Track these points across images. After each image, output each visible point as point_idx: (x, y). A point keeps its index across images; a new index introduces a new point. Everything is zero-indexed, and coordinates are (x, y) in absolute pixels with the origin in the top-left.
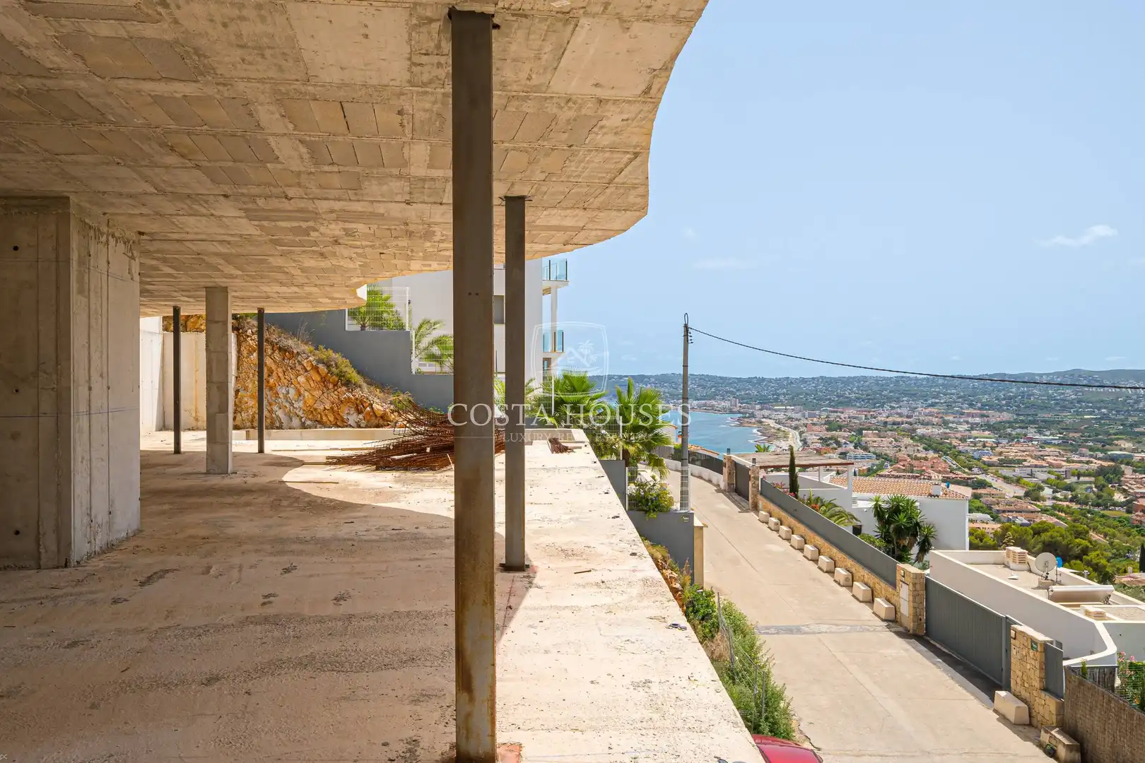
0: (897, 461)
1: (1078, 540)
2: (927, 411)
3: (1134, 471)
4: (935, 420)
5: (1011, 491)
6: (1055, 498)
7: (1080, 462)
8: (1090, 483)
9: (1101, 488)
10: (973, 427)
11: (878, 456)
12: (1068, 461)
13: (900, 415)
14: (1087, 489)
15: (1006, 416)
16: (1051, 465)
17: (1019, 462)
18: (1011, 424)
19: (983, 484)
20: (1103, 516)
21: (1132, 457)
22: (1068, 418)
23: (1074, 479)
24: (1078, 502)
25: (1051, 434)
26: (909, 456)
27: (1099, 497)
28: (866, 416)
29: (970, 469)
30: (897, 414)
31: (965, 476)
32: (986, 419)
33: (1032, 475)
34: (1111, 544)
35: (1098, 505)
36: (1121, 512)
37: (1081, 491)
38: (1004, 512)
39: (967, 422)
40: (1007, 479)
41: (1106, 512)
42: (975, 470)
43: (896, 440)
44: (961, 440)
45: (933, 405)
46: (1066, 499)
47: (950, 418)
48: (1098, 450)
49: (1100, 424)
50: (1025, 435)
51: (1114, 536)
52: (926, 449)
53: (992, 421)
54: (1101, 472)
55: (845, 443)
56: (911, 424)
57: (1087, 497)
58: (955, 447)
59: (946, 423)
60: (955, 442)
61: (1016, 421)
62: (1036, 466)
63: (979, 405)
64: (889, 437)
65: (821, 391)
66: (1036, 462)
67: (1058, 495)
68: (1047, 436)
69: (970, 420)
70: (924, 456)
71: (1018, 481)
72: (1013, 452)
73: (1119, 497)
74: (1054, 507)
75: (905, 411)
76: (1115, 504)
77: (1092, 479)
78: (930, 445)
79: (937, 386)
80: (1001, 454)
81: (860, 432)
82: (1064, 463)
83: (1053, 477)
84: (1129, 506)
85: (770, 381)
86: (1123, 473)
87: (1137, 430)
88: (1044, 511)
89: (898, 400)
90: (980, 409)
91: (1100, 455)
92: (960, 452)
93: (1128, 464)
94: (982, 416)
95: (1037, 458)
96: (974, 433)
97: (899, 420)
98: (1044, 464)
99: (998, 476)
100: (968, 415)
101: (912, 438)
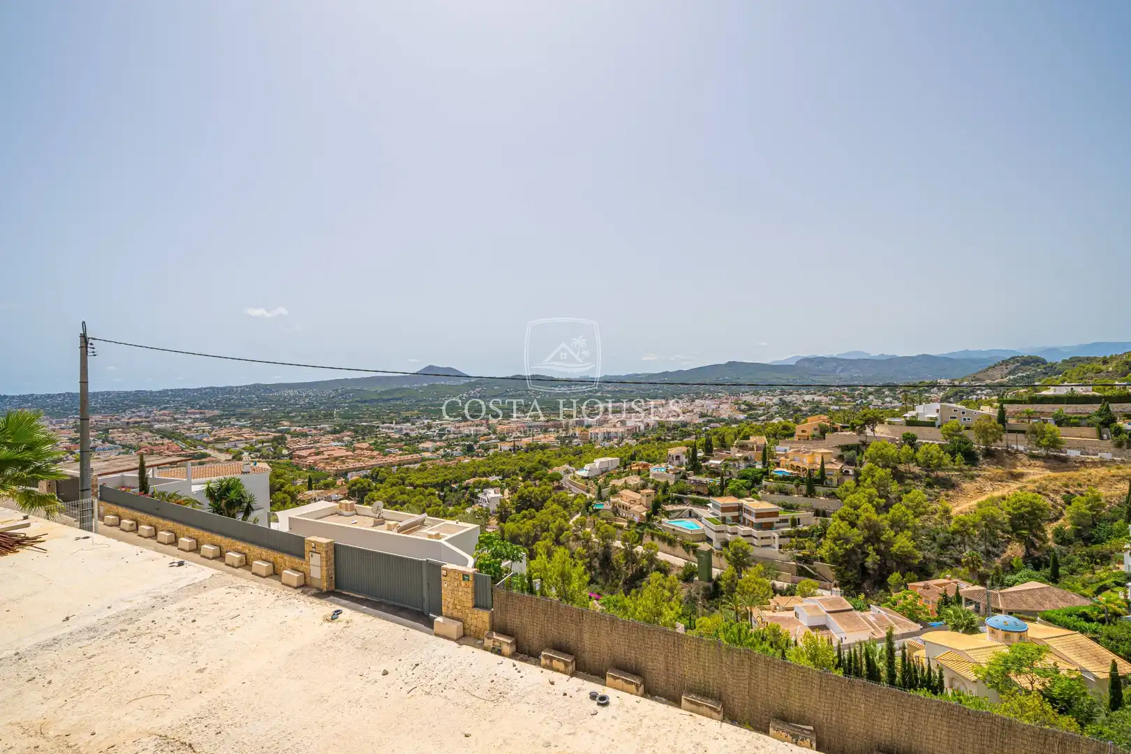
0: (140, 448)
2: (161, 413)
3: (292, 437)
4: (167, 418)
7: (263, 435)
8: (269, 446)
9: (275, 448)
10: (195, 420)
11: (124, 447)
12: (256, 436)
13: (140, 417)
14: (267, 450)
15: (217, 412)
16: (246, 438)
17: (227, 439)
18: (220, 417)
20: (278, 463)
21: (290, 429)
22: (253, 411)
23: (260, 445)
25: (245, 421)
26: (149, 443)
27: (275, 453)
28: (111, 419)
29: (195, 447)
30: (138, 416)
31: (192, 452)
32: (204, 415)
33: (235, 446)
35: (275, 458)
36: (286, 460)
37: (264, 451)
39: (191, 418)
40: (220, 451)
41: (279, 461)
42: (199, 447)
43: (137, 434)
44: (187, 429)
45: (165, 408)
46: (257, 457)
47: (179, 416)
48: (272, 428)
49: (272, 414)
50: (229, 423)
51: (285, 473)
52: (162, 438)
53: (208, 416)
54: (275, 439)
55: (94, 440)
56: (149, 422)
57: (268, 454)
58: (183, 434)
59: (175, 420)
60: (183, 431)
61: (223, 415)
62: (238, 440)
63: (198, 406)
64: (132, 433)
65: (67, 403)
66: (237, 438)
68: (243, 423)
69: (193, 416)
70: (161, 442)
71: (227, 451)
72: (223, 433)
73: (285, 452)
75: (143, 414)
76: (284, 456)
77: (270, 444)
78: (164, 434)
79: (168, 396)
80: (215, 436)
81: (106, 431)
82: (254, 437)
83: (248, 445)
84: (291, 456)
85: (13, 397)
86: (286, 439)
87: (291, 415)
89: (137, 407)
90: (198, 409)
91: (273, 430)
92: (187, 437)
93: (288, 434)
94: (201, 413)
95: (238, 435)
96: (196, 424)
97: (139, 420)
98: (242, 438)
99: (215, 449)
100: (191, 413)
101: (151, 431)
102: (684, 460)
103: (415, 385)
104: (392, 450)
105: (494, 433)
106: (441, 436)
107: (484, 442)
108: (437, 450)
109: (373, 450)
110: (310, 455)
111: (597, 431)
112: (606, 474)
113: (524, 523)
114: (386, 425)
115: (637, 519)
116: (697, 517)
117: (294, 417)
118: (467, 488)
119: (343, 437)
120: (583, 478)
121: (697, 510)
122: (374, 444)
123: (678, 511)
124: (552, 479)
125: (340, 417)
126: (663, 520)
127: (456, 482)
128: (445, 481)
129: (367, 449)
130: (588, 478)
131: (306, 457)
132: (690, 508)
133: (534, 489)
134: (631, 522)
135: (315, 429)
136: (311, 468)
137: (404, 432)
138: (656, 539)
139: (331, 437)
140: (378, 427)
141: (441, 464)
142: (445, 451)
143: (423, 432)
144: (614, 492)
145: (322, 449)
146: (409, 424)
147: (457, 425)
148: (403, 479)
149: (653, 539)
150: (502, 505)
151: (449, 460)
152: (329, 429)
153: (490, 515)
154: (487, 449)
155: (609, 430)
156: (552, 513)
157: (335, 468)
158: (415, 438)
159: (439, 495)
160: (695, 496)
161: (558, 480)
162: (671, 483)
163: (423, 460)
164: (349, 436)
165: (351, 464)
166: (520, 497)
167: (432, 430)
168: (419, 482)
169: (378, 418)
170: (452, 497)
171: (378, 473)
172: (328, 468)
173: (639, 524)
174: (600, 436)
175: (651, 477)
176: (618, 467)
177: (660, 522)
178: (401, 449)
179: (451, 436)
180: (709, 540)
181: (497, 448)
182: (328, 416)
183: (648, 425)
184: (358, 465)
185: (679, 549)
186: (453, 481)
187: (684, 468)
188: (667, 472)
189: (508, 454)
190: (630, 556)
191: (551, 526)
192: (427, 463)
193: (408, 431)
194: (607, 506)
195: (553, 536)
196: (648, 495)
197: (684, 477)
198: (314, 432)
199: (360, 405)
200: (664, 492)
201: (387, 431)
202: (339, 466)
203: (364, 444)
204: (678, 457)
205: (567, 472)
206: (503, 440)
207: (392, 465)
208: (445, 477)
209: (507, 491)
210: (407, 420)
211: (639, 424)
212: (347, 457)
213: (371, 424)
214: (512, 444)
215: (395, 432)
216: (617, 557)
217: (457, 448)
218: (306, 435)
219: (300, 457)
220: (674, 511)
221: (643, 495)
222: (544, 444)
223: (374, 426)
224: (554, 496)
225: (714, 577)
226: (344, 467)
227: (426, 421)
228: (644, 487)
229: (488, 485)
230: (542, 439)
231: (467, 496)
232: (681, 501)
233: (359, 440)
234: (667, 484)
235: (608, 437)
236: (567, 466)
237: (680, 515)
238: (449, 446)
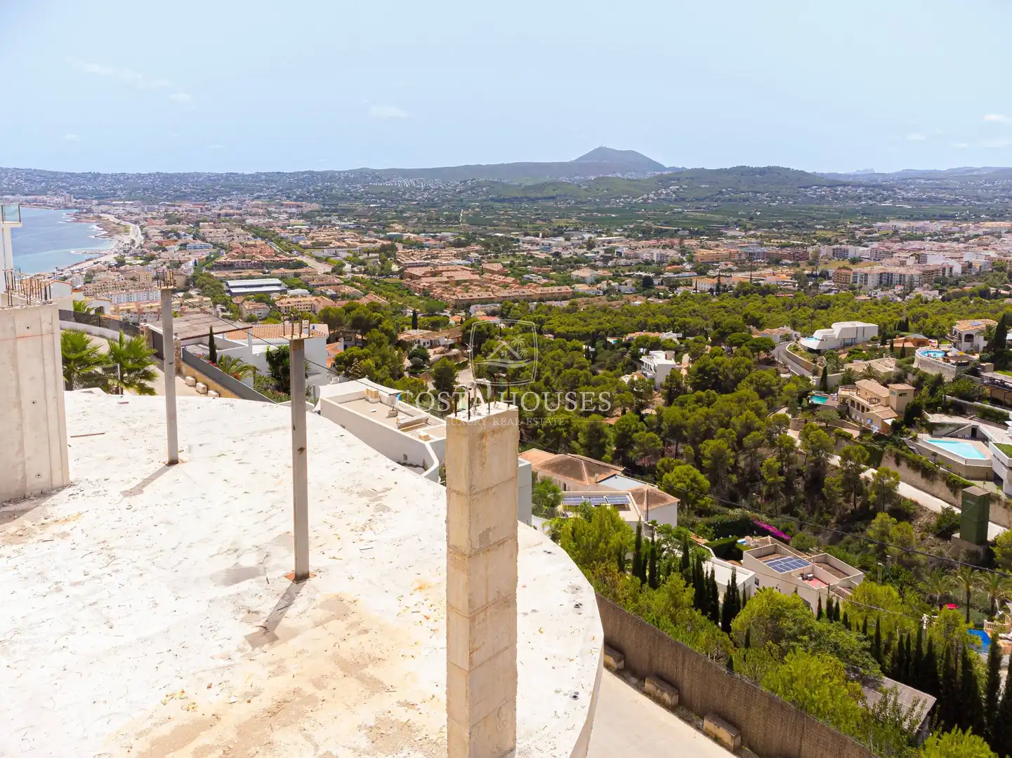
0: (231, 249)
1: (374, 314)
2: (254, 203)
3: (404, 247)
4: (261, 211)
5: (322, 269)
6: (353, 272)
7: (369, 242)
8: (376, 257)
9: (383, 261)
10: (291, 216)
11: (215, 245)
12: (361, 242)
13: (232, 208)
14: (374, 263)
15: (315, 206)
16: (349, 245)
17: (327, 244)
18: (319, 212)
19: (301, 265)
20: (386, 283)
21: (402, 237)
22: (359, 206)
23: (365, 256)
24: (368, 274)
25: (349, 221)
26: (241, 244)
27: (382, 268)
28: (201, 209)
29: (290, 252)
30: (229, 206)
31: (287, 258)
32: (300, 209)
33: (336, 254)
34: (392, 304)
35: (382, 275)
36: (396, 279)
37: (370, 264)
38: (318, 286)
39: (286, 212)
40: (318, 259)
41: (387, 280)
42: (294, 252)
43: (229, 230)
44: (282, 228)
45: (258, 198)
46: (360, 272)
47: (273, 209)
48: (380, 232)
49: (381, 212)
50: (330, 222)
51: (393, 298)
52: (255, 237)
53: (305, 210)
54: (383, 249)
55: (185, 235)
56: (241, 215)
57: (374, 270)
58: (278, 234)
59: (269, 213)
60: (278, 230)
61: (323, 210)
62: (339, 247)
63: (295, 197)
64: (223, 227)
65: (158, 186)
66: (338, 244)
67: (355, 269)
68: (346, 222)
69: (289, 210)
70: (253, 243)
71: (326, 260)
72: (322, 236)
73: (395, 268)
74: (353, 279)
75: (235, 204)
76: (393, 273)
77: (377, 255)
78: (258, 233)
79: (261, 181)
80: (313, 238)
81: (197, 224)
82: (358, 244)
83: (351, 255)
84: (401, 274)
85: (105, 176)
86: (397, 249)
87: (404, 215)
88: (346, 283)
89: (229, 194)
90: (296, 200)
91: (382, 236)
92: (282, 238)
93: (400, 242)
94: (298, 206)
95: (339, 240)
96: (292, 221)
97: (231, 211)
98: (344, 245)
99: (313, 257)
100: (287, 206)
101: (243, 228)
102: (982, 343)
103: (577, 178)
104: (533, 277)
105: (690, 261)
106: (606, 259)
107: (671, 275)
108: (598, 281)
109: (506, 275)
110: (425, 275)
111: (867, 270)
112: (851, 349)
113: (694, 410)
114: (528, 238)
115: (876, 430)
116: (985, 439)
117: (408, 218)
118: (628, 345)
119: (469, 253)
120: (810, 350)
121: (987, 429)
122: (511, 265)
123: (951, 425)
124: (757, 347)
125: (467, 222)
126: (920, 436)
127: (613, 336)
128: (598, 331)
129: (499, 273)
130: (818, 352)
131: (419, 277)
132: (974, 423)
133: (724, 359)
134: (865, 431)
135: (433, 237)
136: (425, 293)
137: (554, 250)
138: (904, 464)
139: (454, 251)
140: (518, 240)
141: (601, 304)
142: (609, 284)
143: (580, 251)
144: (849, 381)
145: (440, 268)
146: (561, 239)
147: (634, 244)
148: (541, 322)
149: (898, 464)
150: (673, 377)
151: (613, 300)
152: (452, 240)
153: (656, 390)
154: (673, 286)
155: (890, 270)
156: (740, 401)
157: (454, 297)
158: (568, 261)
159: (587, 350)
160: (988, 406)
161: (766, 351)
162: (948, 378)
163: (575, 295)
164: (477, 252)
165: (477, 293)
166: (701, 370)
167: (595, 250)
168: (561, 330)
169: (519, 226)
170: (605, 356)
171: (509, 309)
172: (447, 296)
173: (878, 437)
174: (872, 281)
175: (915, 365)
176: (873, 340)
177: (915, 439)
178: (546, 276)
179: (622, 262)
180: (998, 480)
181: (691, 285)
182: (452, 220)
183: (970, 265)
184: (485, 295)
185: (940, 487)
186: (610, 332)
187: (977, 357)
188: (946, 358)
189: (705, 298)
190: (852, 483)
191: (733, 419)
192: (578, 300)
193: (560, 250)
194: (832, 401)
195: (734, 435)
196: (902, 394)
197: (975, 372)
198: (432, 242)
199: (497, 205)
200: (933, 392)
201: (529, 247)
202: (461, 295)
203: (495, 265)
204: (969, 337)
205: (787, 338)
206: (702, 273)
207: (529, 299)
208: (600, 327)
209: (686, 357)
210: (559, 232)
211: (952, 262)
212: (471, 281)
213: (508, 236)
214: (715, 281)
215: (542, 250)
216: (832, 480)
217: (628, 280)
218: (421, 247)
219: (412, 277)
220: (942, 425)
221: (892, 393)
222: (768, 287)
223: (512, 239)
224: (753, 375)
225: (990, 538)
226: (467, 296)
227: (587, 236)
228: (900, 379)
229: (657, 345)
230: (768, 276)
231: (628, 356)
232: (959, 410)
233: (490, 258)
234: (939, 379)
235: (886, 281)
236: (788, 329)
237: (954, 432)
238: (616, 277)
